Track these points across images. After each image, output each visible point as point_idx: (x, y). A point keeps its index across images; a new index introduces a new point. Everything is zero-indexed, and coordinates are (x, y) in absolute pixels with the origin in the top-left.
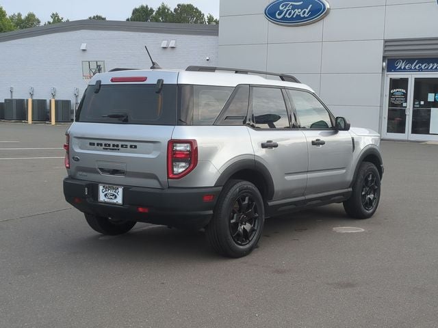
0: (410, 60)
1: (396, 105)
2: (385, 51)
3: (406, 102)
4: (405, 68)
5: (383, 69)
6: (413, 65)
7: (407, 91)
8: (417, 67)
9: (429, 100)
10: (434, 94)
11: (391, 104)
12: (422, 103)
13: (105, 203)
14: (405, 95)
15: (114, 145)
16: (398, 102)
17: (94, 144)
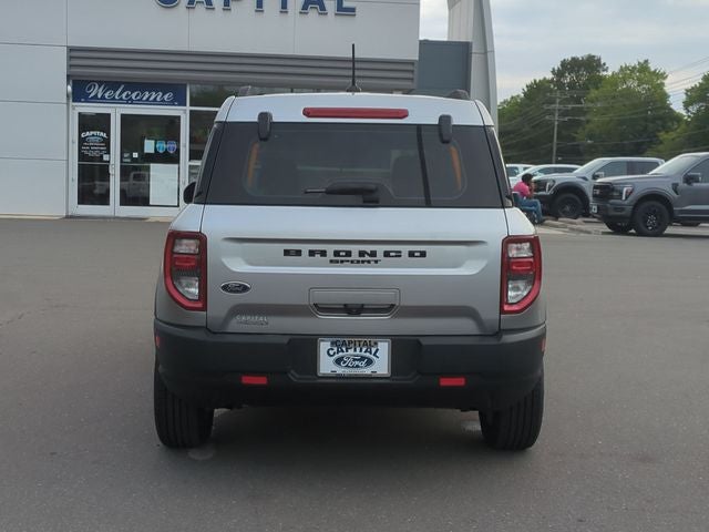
0: (111, 85)
1: (92, 159)
2: (70, 66)
3: (108, 153)
4: (103, 97)
5: (68, 96)
6: (118, 92)
7: (108, 135)
8: (124, 95)
9: (146, 151)
10: (153, 142)
11: (82, 156)
12: (135, 155)
13: (341, 376)
14: (107, 142)
15: (362, 254)
16: (95, 154)
17: (298, 253)
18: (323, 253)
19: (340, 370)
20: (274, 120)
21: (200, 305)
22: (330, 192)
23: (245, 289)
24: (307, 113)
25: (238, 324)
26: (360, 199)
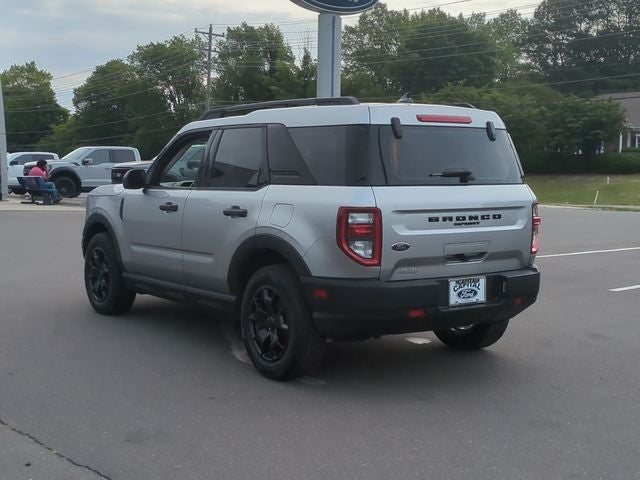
13: (461, 305)
15: (471, 218)
17: (437, 219)
18: (451, 219)
19: (461, 301)
20: (402, 123)
21: (376, 262)
22: (445, 175)
23: (408, 247)
24: (420, 118)
25: (403, 274)
26: (457, 179)
